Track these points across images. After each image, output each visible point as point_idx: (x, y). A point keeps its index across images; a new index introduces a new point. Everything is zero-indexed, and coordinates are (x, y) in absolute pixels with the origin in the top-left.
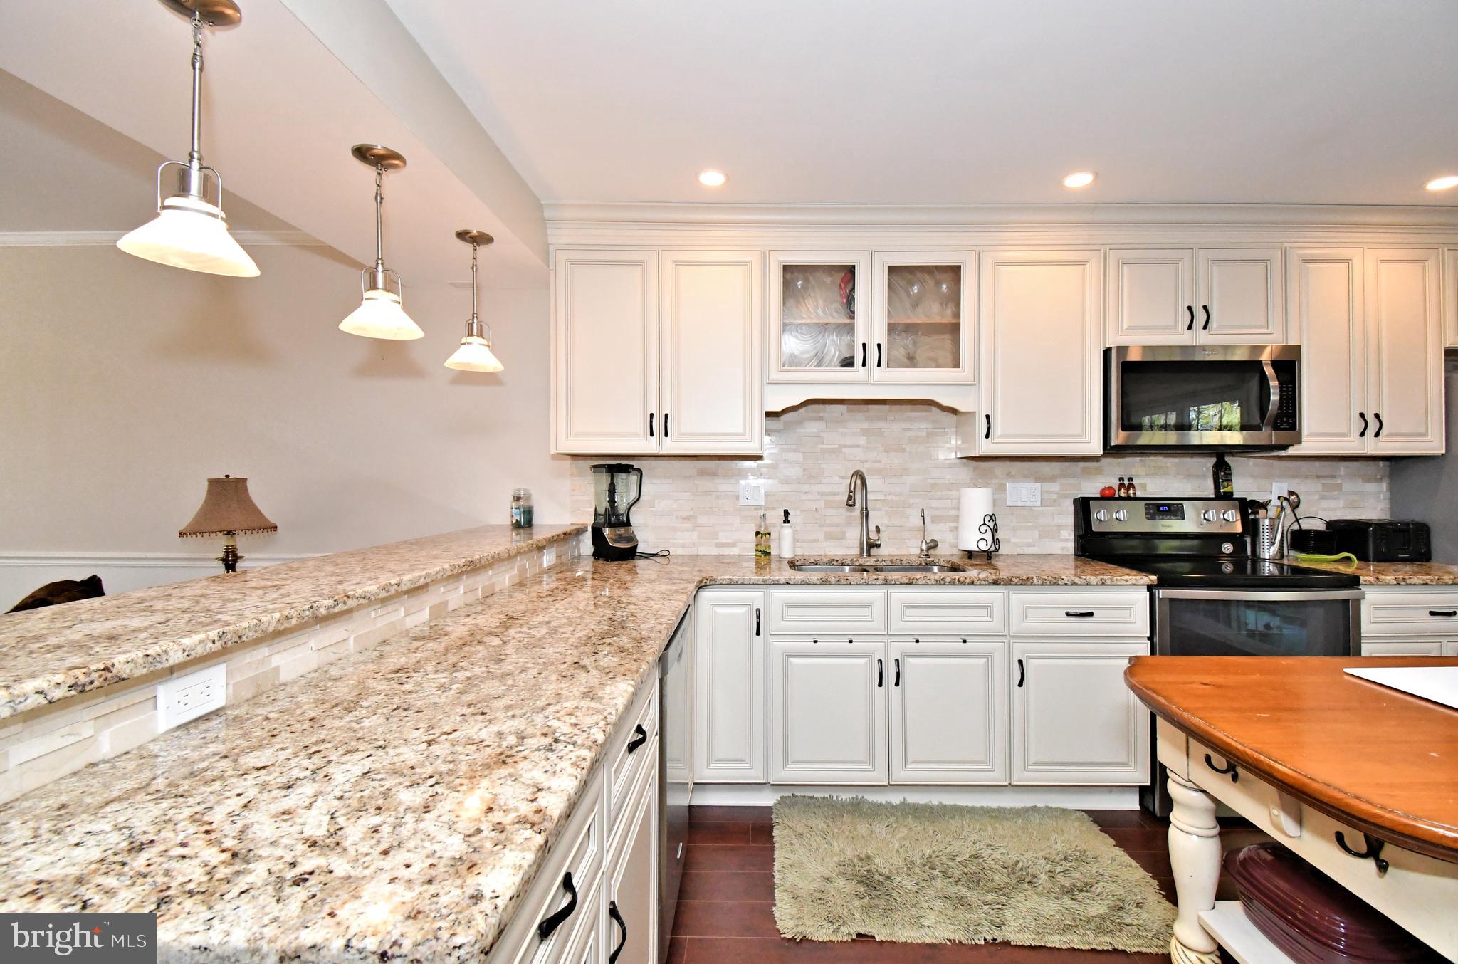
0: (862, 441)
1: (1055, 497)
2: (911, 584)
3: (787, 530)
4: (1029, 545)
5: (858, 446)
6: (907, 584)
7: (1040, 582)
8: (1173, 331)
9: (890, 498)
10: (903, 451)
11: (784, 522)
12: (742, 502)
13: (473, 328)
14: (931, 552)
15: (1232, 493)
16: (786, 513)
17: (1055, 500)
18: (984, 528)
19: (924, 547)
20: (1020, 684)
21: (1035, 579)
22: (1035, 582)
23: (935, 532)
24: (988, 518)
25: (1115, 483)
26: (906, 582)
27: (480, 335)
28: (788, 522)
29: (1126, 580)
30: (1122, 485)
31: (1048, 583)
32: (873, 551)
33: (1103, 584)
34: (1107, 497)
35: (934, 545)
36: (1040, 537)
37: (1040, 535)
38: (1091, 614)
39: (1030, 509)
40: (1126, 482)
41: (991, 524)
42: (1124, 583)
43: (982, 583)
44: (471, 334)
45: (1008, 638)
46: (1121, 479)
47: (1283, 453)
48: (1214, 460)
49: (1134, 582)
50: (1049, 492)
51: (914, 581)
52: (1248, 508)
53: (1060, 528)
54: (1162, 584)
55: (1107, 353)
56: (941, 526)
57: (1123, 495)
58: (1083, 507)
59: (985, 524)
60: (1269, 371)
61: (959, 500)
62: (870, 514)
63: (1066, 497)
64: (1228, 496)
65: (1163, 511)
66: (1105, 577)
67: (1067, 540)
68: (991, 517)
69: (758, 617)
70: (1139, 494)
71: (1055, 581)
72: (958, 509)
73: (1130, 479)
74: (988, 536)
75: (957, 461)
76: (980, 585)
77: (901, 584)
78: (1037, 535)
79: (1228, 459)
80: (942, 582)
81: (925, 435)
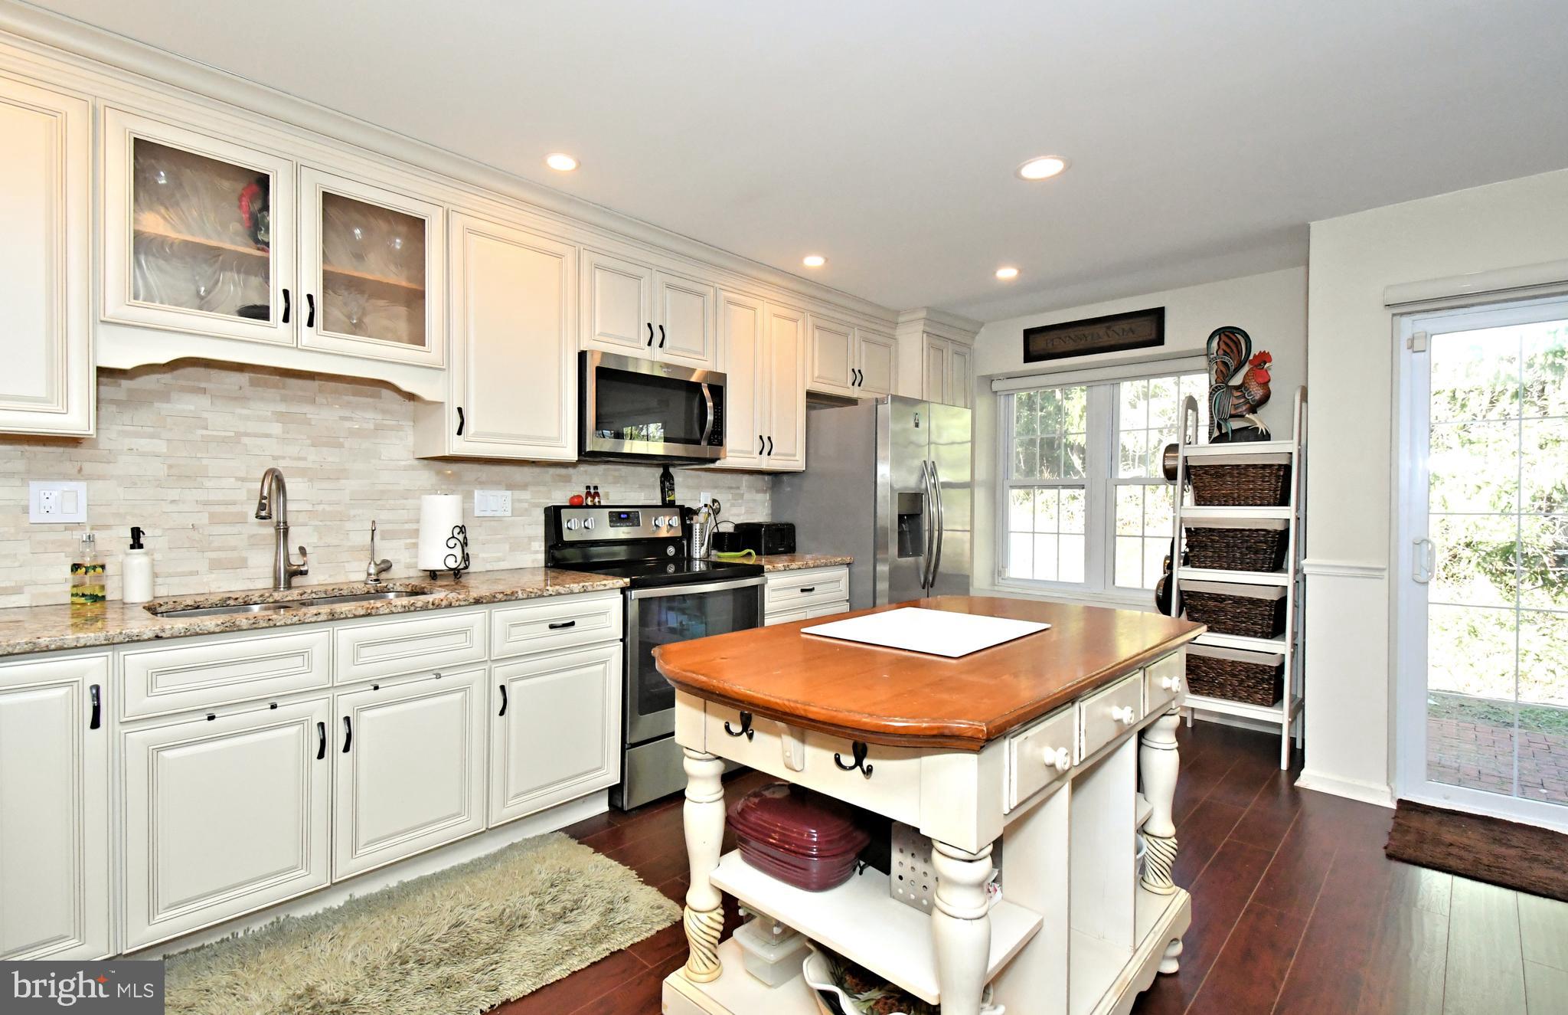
0: (276, 428)
1: (526, 505)
2: (369, 615)
3: (138, 558)
4: (499, 560)
5: (267, 436)
6: (363, 616)
7: (525, 596)
8: (635, 345)
9: (320, 508)
10: (341, 446)
11: (132, 547)
12: (38, 516)
14: (383, 576)
15: (674, 501)
16: (136, 533)
17: (526, 510)
18: (452, 543)
19: (372, 570)
20: (502, 713)
21: (520, 593)
22: (520, 596)
23: (386, 551)
24: (457, 530)
25: (583, 492)
26: (362, 612)
28: (141, 546)
29: (605, 585)
30: (588, 494)
31: (533, 595)
32: (296, 581)
33: (585, 591)
34: (576, 504)
35: (386, 567)
36: (512, 549)
37: (510, 548)
38: (572, 624)
39: (499, 519)
40: (592, 491)
41: (461, 537)
42: (602, 588)
43: (462, 603)
45: (489, 663)
46: (588, 487)
47: (712, 466)
48: (660, 471)
49: (611, 586)
50: (520, 501)
51: (374, 612)
52: (686, 513)
53: (531, 539)
54: (634, 585)
55: (582, 356)
56: (395, 543)
57: (590, 503)
58: (553, 517)
59: (453, 537)
60: (706, 392)
61: (419, 509)
62: (292, 530)
63: (537, 505)
64: (671, 505)
65: (624, 519)
66: (586, 584)
67: (537, 552)
68: (461, 528)
69: (97, 697)
70: (603, 503)
71: (539, 593)
72: (418, 521)
73: (596, 488)
74: (458, 551)
75: (416, 462)
76: (460, 606)
77: (355, 616)
78: (507, 547)
79: (672, 470)
80: (412, 608)
81: (372, 427)
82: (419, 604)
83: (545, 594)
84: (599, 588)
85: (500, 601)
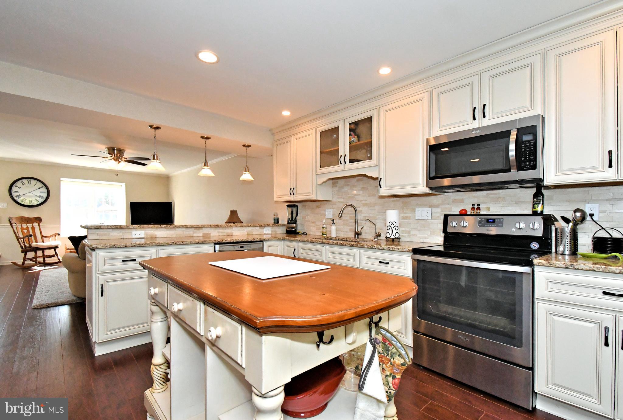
0: (361, 192)
1: (438, 214)
2: (328, 244)
3: (334, 227)
4: (426, 238)
5: (359, 195)
8: (464, 123)
11: (333, 224)
12: (326, 217)
13: (247, 169)
15: (542, 211)
16: (333, 221)
17: (438, 217)
18: (388, 228)
19: (375, 236)
22: (366, 246)
24: (391, 223)
25: (469, 207)
27: (248, 171)
29: (398, 249)
30: (473, 208)
31: (370, 247)
33: (389, 250)
34: (463, 214)
35: (379, 235)
38: (388, 263)
39: (426, 221)
40: (476, 207)
41: (392, 226)
43: (349, 245)
44: (246, 171)
50: (435, 213)
53: (440, 230)
57: (474, 214)
58: (444, 219)
59: (389, 226)
64: (539, 214)
65: (490, 222)
66: (390, 247)
69: (294, 251)
70: (481, 213)
73: (479, 205)
74: (390, 231)
78: (429, 233)
82: (339, 243)
83: (373, 248)
84: (396, 250)
85: (359, 247)
